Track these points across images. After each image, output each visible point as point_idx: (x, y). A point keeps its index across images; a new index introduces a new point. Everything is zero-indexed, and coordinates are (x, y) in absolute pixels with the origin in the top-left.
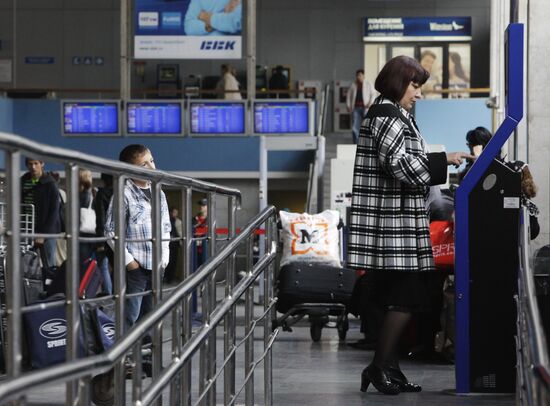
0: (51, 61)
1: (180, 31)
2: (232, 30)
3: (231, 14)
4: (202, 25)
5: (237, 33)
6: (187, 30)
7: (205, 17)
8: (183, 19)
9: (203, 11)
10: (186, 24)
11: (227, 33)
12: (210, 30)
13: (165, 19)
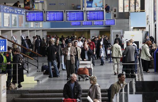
0: (55, 4)
1: (91, 7)
2: (101, 6)
3: (101, 4)
4: (95, 6)
5: (102, 7)
6: (93, 7)
7: (96, 4)
8: (92, 4)
9: (95, 3)
10: (92, 5)
11: (100, 7)
12: (97, 6)
13: (88, 5)
